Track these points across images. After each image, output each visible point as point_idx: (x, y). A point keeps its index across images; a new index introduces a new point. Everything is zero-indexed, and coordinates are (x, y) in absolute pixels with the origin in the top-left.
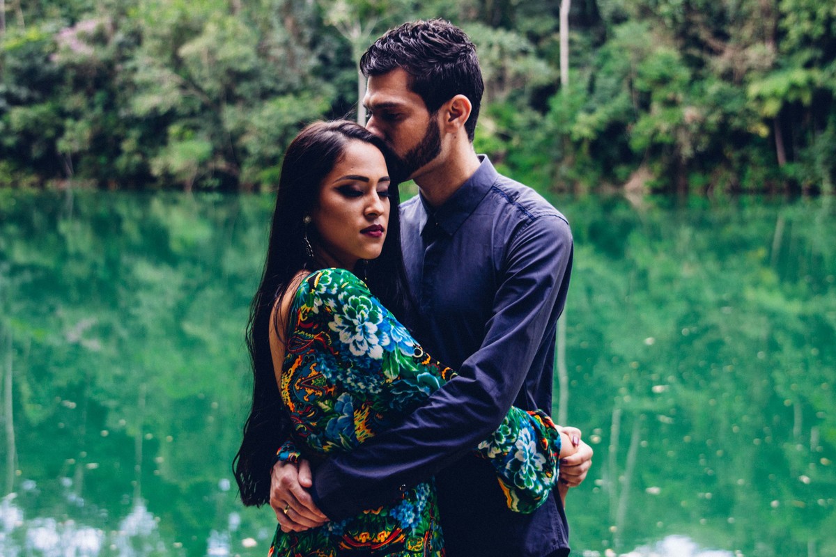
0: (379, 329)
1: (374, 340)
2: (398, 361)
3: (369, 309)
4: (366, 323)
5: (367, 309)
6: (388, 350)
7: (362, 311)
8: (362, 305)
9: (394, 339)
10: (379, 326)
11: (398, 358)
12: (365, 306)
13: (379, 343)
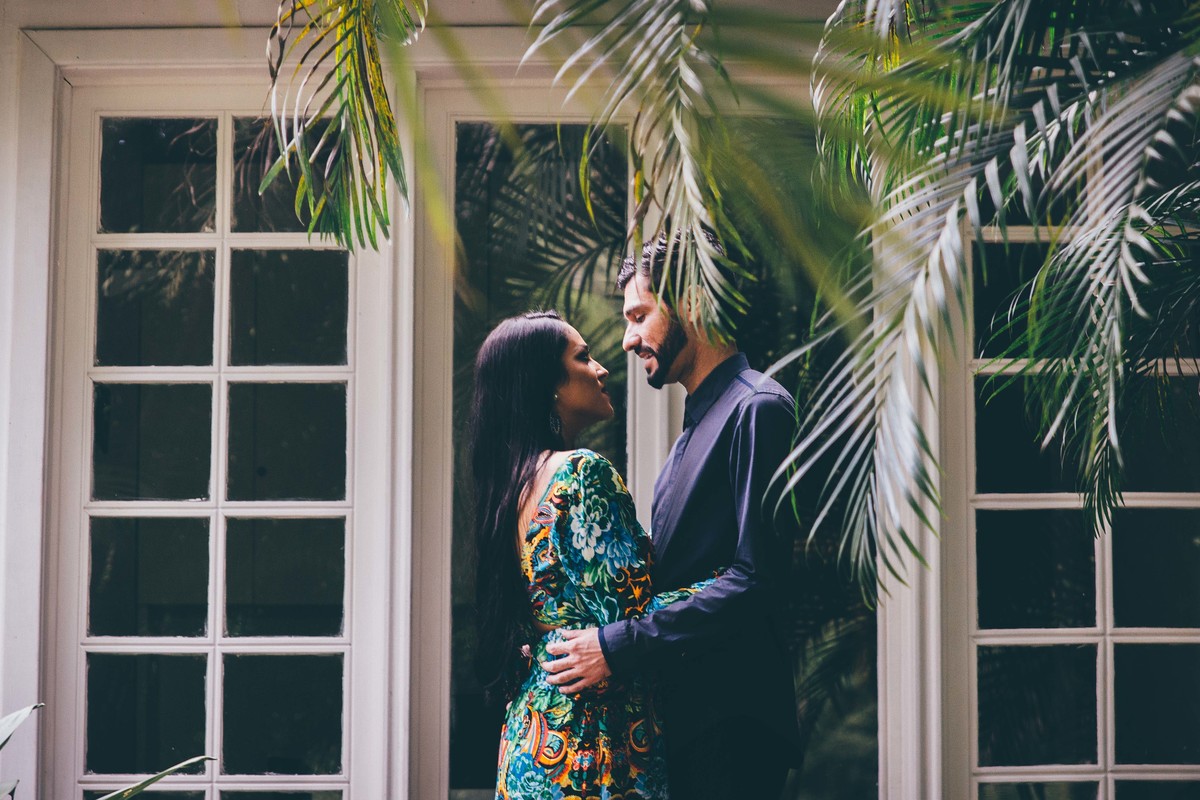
0: (601, 536)
1: (593, 542)
2: (599, 573)
4: (595, 524)
5: (602, 513)
6: (598, 558)
7: (597, 512)
8: (599, 507)
9: (608, 552)
10: (603, 534)
11: (602, 570)
12: (601, 510)
13: (595, 548)
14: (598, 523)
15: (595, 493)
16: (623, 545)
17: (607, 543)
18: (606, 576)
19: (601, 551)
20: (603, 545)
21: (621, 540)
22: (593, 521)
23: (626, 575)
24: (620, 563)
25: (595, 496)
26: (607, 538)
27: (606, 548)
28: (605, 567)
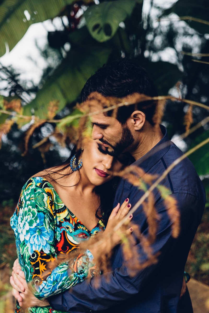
0: (29, 230)
1: (24, 232)
2: (25, 250)
3: (32, 218)
4: (27, 223)
5: (31, 217)
6: (25, 242)
7: (29, 216)
8: (31, 214)
9: (31, 240)
10: (30, 229)
11: (26, 249)
12: (32, 215)
13: (25, 236)
14: (29, 223)
15: (31, 205)
16: (41, 237)
17: (31, 235)
18: (27, 253)
19: (27, 239)
20: (29, 235)
21: (41, 234)
22: (26, 221)
23: (38, 255)
24: (36, 247)
25: (30, 207)
26: (32, 232)
27: (30, 238)
28: (28, 248)
